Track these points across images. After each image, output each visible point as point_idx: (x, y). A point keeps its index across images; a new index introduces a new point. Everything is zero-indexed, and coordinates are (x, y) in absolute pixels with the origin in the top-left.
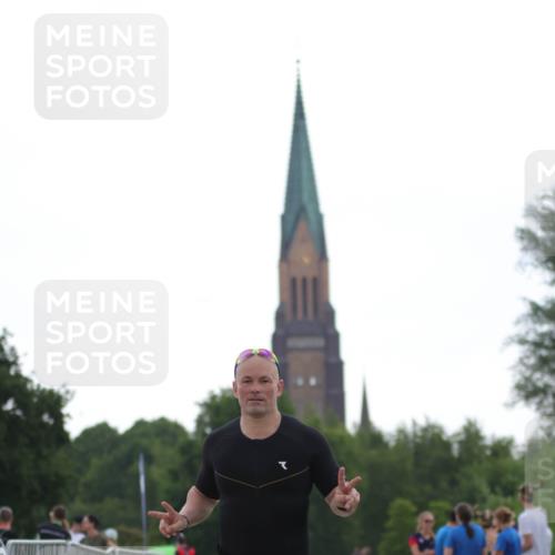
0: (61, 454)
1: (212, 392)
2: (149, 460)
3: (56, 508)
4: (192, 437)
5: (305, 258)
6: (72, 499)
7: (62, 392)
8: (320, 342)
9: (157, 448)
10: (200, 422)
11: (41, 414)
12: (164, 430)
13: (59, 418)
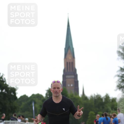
0: (15, 101)
1: (49, 88)
2: (35, 103)
3: (14, 114)
4: (45, 98)
5: (70, 57)
6: (18, 112)
7: (16, 88)
8: (73, 76)
9: (37, 100)
10: (46, 94)
11: (11, 93)
12: (39, 96)
13: (15, 94)
